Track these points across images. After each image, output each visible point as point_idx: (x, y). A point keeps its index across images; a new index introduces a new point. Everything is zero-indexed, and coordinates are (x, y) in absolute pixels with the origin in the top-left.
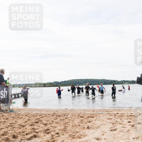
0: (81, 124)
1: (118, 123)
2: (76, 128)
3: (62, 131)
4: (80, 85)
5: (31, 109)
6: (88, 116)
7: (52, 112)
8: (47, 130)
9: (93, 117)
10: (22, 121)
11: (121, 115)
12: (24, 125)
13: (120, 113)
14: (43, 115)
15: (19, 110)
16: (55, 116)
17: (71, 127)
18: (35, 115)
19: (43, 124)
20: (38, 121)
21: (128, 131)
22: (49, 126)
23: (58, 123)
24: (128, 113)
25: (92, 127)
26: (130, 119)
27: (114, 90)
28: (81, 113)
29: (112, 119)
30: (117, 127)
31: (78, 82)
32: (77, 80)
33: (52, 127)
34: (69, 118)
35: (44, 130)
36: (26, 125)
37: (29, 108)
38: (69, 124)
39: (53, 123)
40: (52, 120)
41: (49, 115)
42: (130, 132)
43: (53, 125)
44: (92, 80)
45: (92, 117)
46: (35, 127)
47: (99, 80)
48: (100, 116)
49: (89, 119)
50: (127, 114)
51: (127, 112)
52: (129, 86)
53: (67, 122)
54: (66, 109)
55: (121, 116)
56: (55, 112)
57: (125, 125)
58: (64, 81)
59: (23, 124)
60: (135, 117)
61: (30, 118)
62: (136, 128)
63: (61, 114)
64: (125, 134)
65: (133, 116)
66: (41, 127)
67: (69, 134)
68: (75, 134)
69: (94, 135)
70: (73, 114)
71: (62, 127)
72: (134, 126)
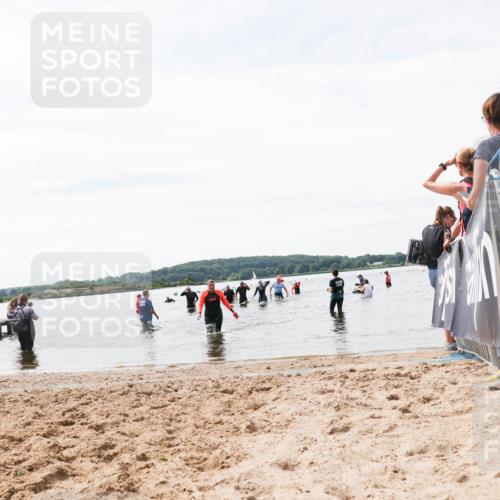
0: (224, 418)
1: (353, 403)
2: (207, 431)
3: (158, 447)
4: (219, 280)
5: (47, 377)
6: (249, 387)
7: (120, 383)
8: (105, 447)
9: (268, 389)
10: (13, 423)
11: (363, 374)
12: (22, 436)
13: (359, 367)
14: (89, 396)
15: (3, 382)
16: (134, 396)
17: (190, 429)
18: (60, 396)
19: (91, 427)
20: (72, 417)
21: (391, 429)
22: (110, 433)
23: (143, 419)
24: (386, 368)
25: (264, 423)
26: (397, 387)
27: (337, 289)
28: (223, 379)
29: (332, 391)
30: (350, 420)
31: (212, 269)
32: (205, 262)
33: (123, 437)
34: (184, 399)
35: (92, 447)
36: (28, 434)
37: (38, 373)
38: (185, 422)
39: (124, 421)
40: (121, 409)
41: (111, 392)
42: (397, 431)
43: (127, 428)
44: (257, 262)
45: (262, 390)
46: (61, 441)
47: (284, 257)
48: (291, 385)
49: (252, 396)
50: (386, 372)
51: (385, 364)
52: (387, 273)
53: (177, 415)
54: (172, 366)
55: (365, 379)
56: (130, 382)
57: (380, 409)
58: (159, 271)
59: (16, 434)
60: (412, 378)
61: (42, 407)
62: (417, 417)
63: (155, 386)
64: (379, 440)
65: (405, 375)
66: (84, 440)
67: (183, 455)
68: (205, 455)
69: (274, 453)
70: (195, 383)
71: (158, 433)
72: (409, 412)
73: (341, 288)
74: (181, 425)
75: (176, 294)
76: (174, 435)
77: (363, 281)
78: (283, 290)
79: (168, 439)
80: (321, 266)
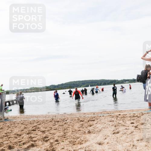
0: (81, 129)
1: (120, 125)
2: (76, 133)
3: (61, 138)
4: (78, 87)
5: (28, 116)
6: (88, 120)
7: (50, 118)
8: (45, 137)
9: (94, 120)
10: (18, 130)
11: (123, 116)
12: (21, 134)
13: (122, 114)
14: (40, 122)
15: (15, 118)
16: (54, 122)
17: (71, 132)
18: (32, 122)
19: (41, 132)
20: (35, 128)
21: (132, 133)
22: (47, 133)
23: (56, 129)
25: (93, 131)
26: (133, 120)
27: (115, 90)
28: (80, 117)
29: (114, 121)
30: (119, 130)
31: (76, 84)
32: (75, 82)
33: (51, 135)
34: (69, 123)
35: (42, 137)
36: (23, 133)
37: (25, 115)
39: (51, 130)
40: (50, 126)
42: (134, 133)
43: (52, 132)
45: (92, 120)
46: (32, 135)
47: (99, 80)
48: (101, 119)
49: (89, 122)
50: (130, 115)
51: (130, 113)
52: (130, 85)
53: (67, 128)
54: (65, 113)
55: (124, 117)
56: (53, 118)
57: (128, 127)
58: (61, 84)
59: (19, 133)
60: (138, 117)
61: (26, 125)
62: (140, 129)
63: (60, 119)
64: (128, 136)
65: (136, 116)
66: (39, 135)
67: (69, 140)
68: (75, 140)
69: (96, 140)
70: (72, 118)
71: (61, 133)
72: (137, 127)
73: (116, 89)
74: (68, 131)
75: (66, 91)
76: (66, 134)
77: (123, 87)
78: (98, 90)
79: (64, 135)
80: (110, 83)
